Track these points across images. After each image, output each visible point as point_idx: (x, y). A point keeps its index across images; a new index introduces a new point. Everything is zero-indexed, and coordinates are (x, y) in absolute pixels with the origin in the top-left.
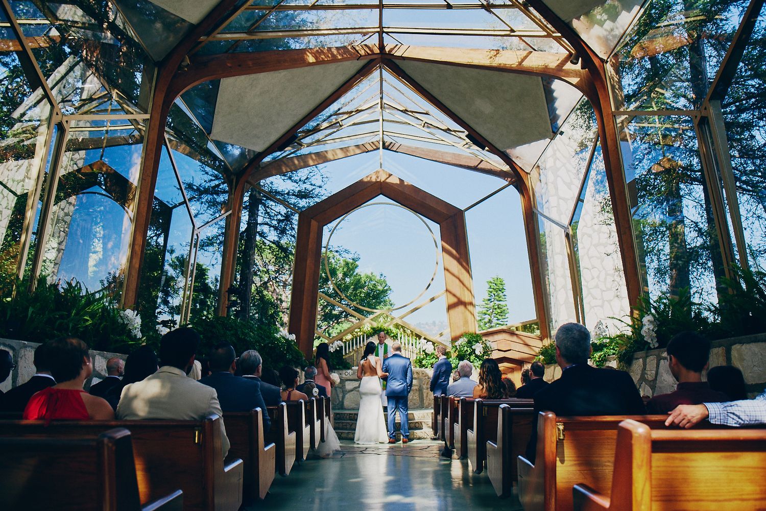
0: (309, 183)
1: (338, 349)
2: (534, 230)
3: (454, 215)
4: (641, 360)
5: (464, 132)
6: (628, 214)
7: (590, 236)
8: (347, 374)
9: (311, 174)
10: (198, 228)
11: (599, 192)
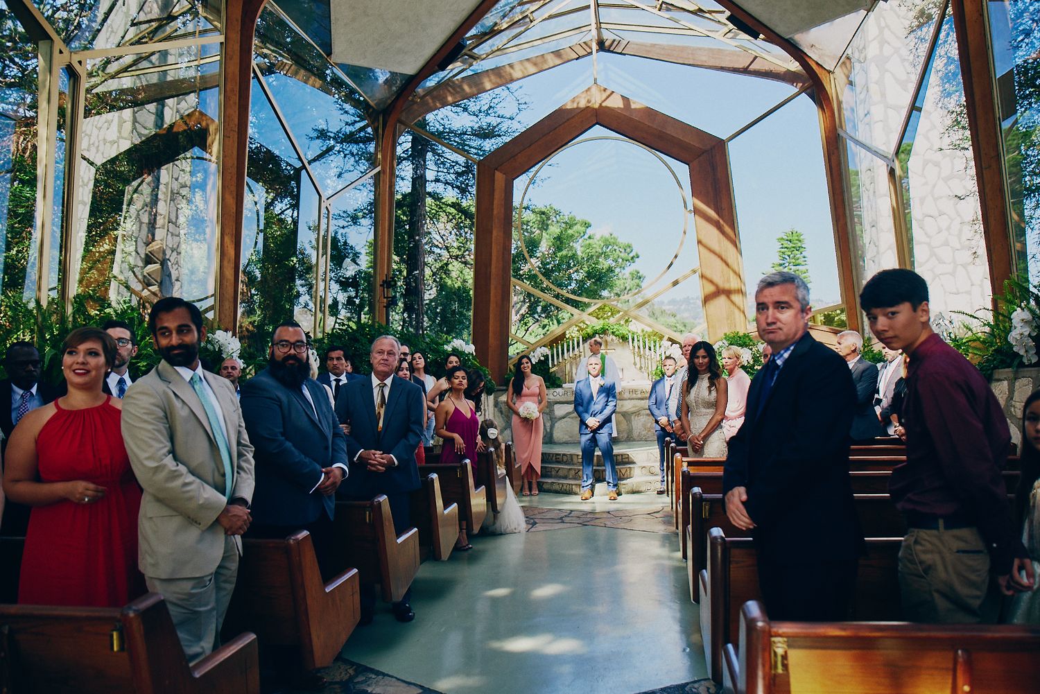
0: (493, 114)
1: (542, 358)
2: (839, 164)
3: (711, 149)
4: (1005, 383)
5: (723, 12)
6: (996, 133)
7: (937, 164)
8: (555, 394)
9: (496, 101)
10: (328, 199)
11: (949, 95)
